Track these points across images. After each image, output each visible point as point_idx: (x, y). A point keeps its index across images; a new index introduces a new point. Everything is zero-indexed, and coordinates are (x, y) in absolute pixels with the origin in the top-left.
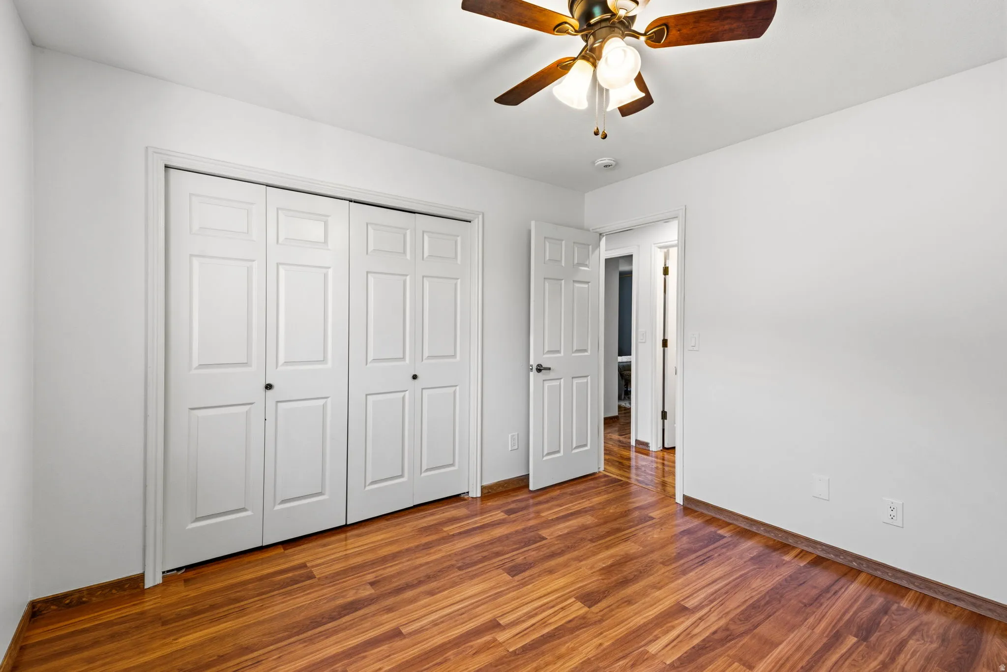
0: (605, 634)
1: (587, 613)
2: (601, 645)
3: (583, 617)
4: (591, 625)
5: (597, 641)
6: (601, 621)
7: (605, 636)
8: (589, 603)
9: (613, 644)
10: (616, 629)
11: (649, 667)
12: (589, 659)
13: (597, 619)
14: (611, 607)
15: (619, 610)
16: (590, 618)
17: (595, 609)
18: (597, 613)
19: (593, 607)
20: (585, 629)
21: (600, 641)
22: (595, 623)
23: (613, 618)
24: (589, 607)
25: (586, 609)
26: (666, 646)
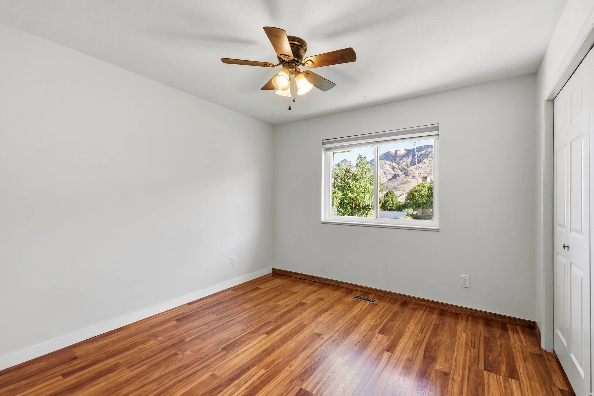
0: (289, 373)
1: (302, 384)
2: (290, 367)
3: (303, 381)
4: (298, 377)
5: (293, 368)
6: (292, 381)
7: (288, 372)
8: (302, 392)
9: (283, 369)
10: (282, 378)
11: (266, 363)
12: (295, 359)
13: (295, 381)
14: (287, 393)
15: (281, 392)
16: (299, 381)
17: (297, 389)
18: (295, 386)
19: (299, 390)
20: (301, 373)
21: (290, 369)
22: (296, 378)
23: (285, 385)
24: (301, 389)
25: (303, 387)
26: (254, 375)
